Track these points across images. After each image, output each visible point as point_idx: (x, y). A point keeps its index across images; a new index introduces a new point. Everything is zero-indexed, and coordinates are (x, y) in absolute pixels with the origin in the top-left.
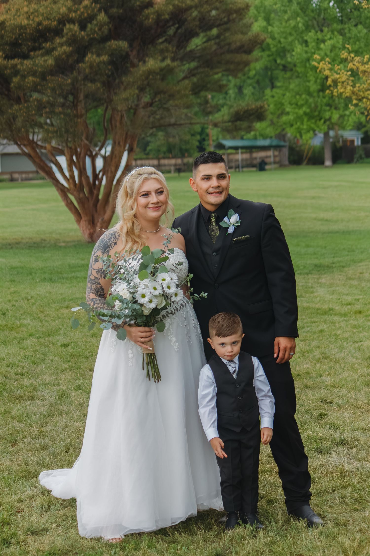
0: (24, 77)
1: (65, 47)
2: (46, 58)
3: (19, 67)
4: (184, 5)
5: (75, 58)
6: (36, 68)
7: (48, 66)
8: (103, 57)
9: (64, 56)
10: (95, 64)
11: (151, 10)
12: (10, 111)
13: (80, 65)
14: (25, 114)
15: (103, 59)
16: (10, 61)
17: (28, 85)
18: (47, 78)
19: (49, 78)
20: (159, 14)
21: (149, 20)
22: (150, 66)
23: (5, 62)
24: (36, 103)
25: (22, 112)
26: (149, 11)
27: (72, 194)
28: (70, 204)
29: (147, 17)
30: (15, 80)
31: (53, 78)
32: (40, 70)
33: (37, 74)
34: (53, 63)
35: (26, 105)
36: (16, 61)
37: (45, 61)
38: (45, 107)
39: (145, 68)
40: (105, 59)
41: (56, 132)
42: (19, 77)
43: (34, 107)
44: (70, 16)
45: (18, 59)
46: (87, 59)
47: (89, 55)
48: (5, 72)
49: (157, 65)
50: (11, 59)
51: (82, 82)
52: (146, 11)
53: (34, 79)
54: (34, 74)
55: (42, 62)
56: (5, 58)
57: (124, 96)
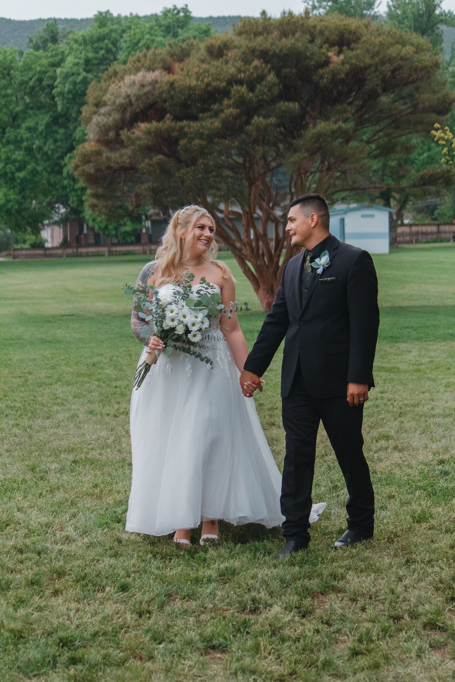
0: (191, 140)
1: (231, 109)
2: (213, 120)
3: (186, 129)
4: (362, 64)
5: (244, 120)
6: (203, 131)
7: (214, 129)
8: (271, 119)
9: (231, 118)
10: (262, 126)
11: (326, 70)
12: (177, 174)
13: (248, 127)
14: (191, 178)
15: (271, 122)
16: (178, 123)
17: (195, 148)
18: (214, 141)
19: (216, 140)
20: (334, 74)
21: (323, 80)
22: (319, 129)
23: (173, 124)
24: (202, 166)
25: (189, 175)
26: (324, 70)
27: (249, 261)
28: (247, 272)
29: (322, 77)
30: (182, 142)
31: (220, 140)
32: (206, 132)
33: (204, 137)
34: (220, 126)
35: (193, 168)
36: (185, 122)
37: (212, 123)
38: (212, 171)
39: (314, 131)
40: (273, 121)
41: (224, 196)
42: (186, 140)
43: (201, 170)
44: (239, 76)
45: (187, 121)
46: (253, 121)
47: (256, 118)
48: (173, 134)
49: (328, 128)
50: (179, 121)
51: (250, 145)
52: (321, 71)
53: (201, 142)
54: (201, 136)
55: (209, 125)
56: (173, 120)
57: (292, 160)
